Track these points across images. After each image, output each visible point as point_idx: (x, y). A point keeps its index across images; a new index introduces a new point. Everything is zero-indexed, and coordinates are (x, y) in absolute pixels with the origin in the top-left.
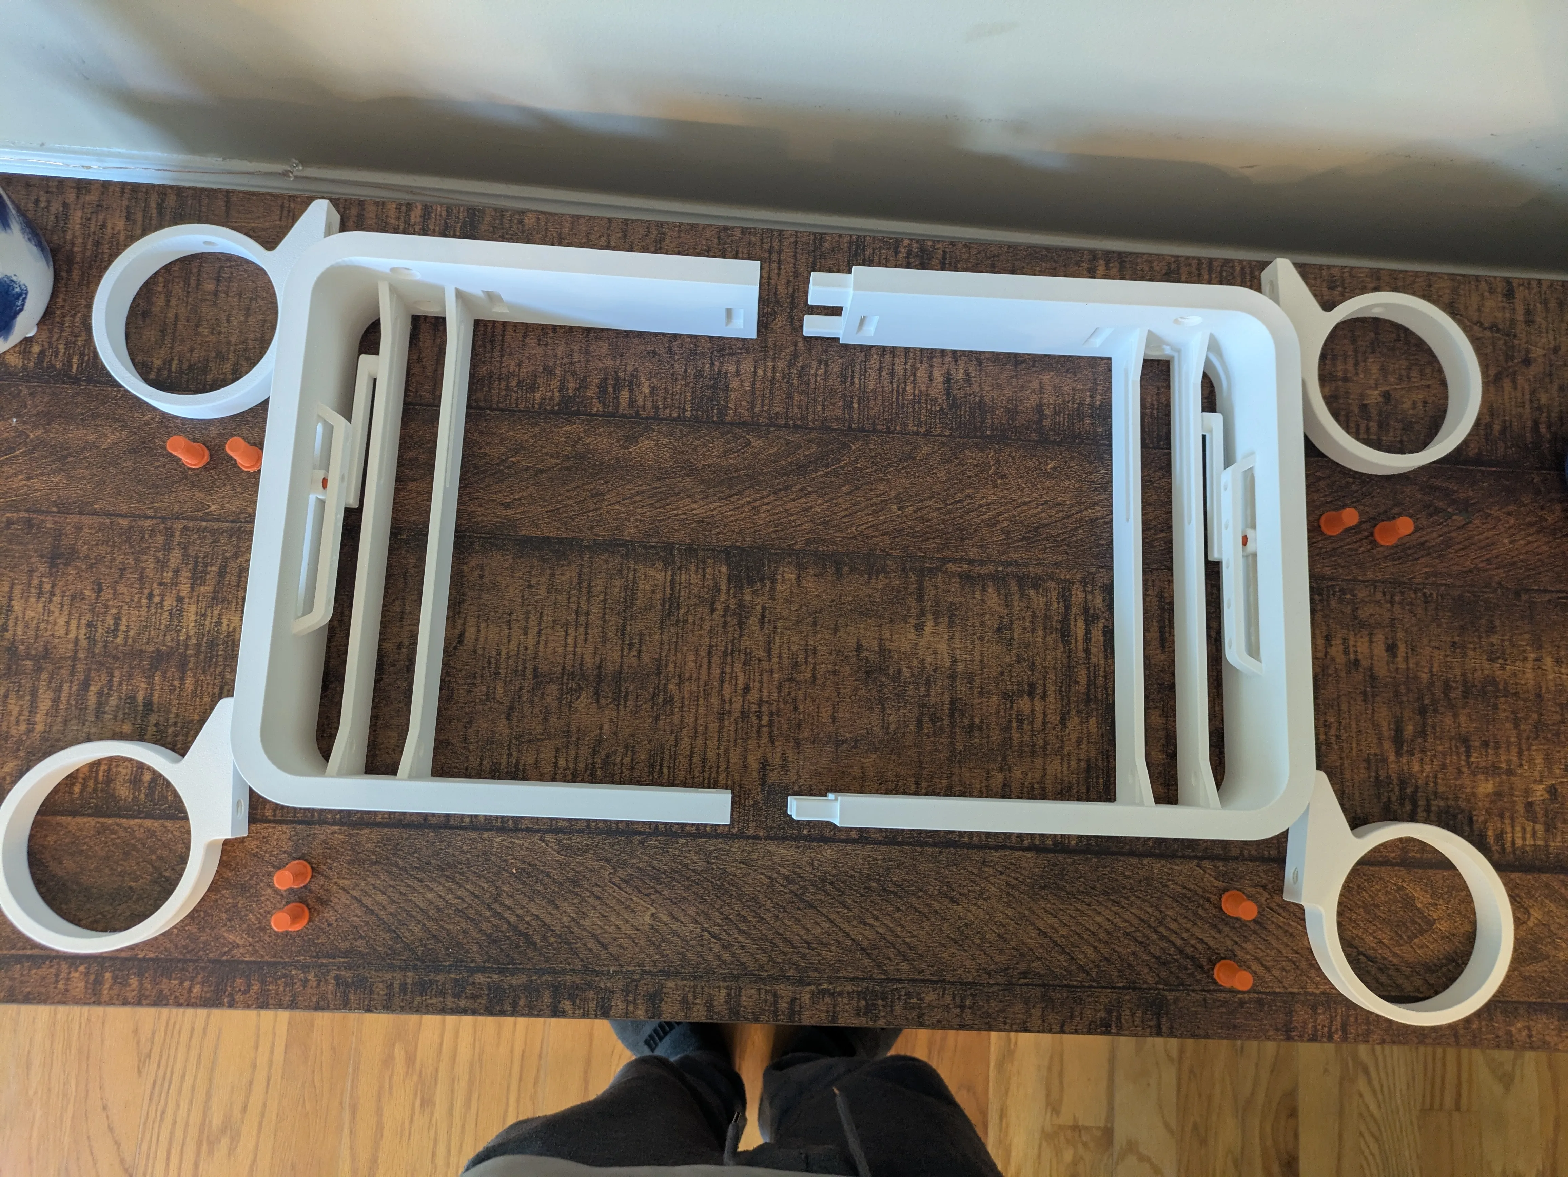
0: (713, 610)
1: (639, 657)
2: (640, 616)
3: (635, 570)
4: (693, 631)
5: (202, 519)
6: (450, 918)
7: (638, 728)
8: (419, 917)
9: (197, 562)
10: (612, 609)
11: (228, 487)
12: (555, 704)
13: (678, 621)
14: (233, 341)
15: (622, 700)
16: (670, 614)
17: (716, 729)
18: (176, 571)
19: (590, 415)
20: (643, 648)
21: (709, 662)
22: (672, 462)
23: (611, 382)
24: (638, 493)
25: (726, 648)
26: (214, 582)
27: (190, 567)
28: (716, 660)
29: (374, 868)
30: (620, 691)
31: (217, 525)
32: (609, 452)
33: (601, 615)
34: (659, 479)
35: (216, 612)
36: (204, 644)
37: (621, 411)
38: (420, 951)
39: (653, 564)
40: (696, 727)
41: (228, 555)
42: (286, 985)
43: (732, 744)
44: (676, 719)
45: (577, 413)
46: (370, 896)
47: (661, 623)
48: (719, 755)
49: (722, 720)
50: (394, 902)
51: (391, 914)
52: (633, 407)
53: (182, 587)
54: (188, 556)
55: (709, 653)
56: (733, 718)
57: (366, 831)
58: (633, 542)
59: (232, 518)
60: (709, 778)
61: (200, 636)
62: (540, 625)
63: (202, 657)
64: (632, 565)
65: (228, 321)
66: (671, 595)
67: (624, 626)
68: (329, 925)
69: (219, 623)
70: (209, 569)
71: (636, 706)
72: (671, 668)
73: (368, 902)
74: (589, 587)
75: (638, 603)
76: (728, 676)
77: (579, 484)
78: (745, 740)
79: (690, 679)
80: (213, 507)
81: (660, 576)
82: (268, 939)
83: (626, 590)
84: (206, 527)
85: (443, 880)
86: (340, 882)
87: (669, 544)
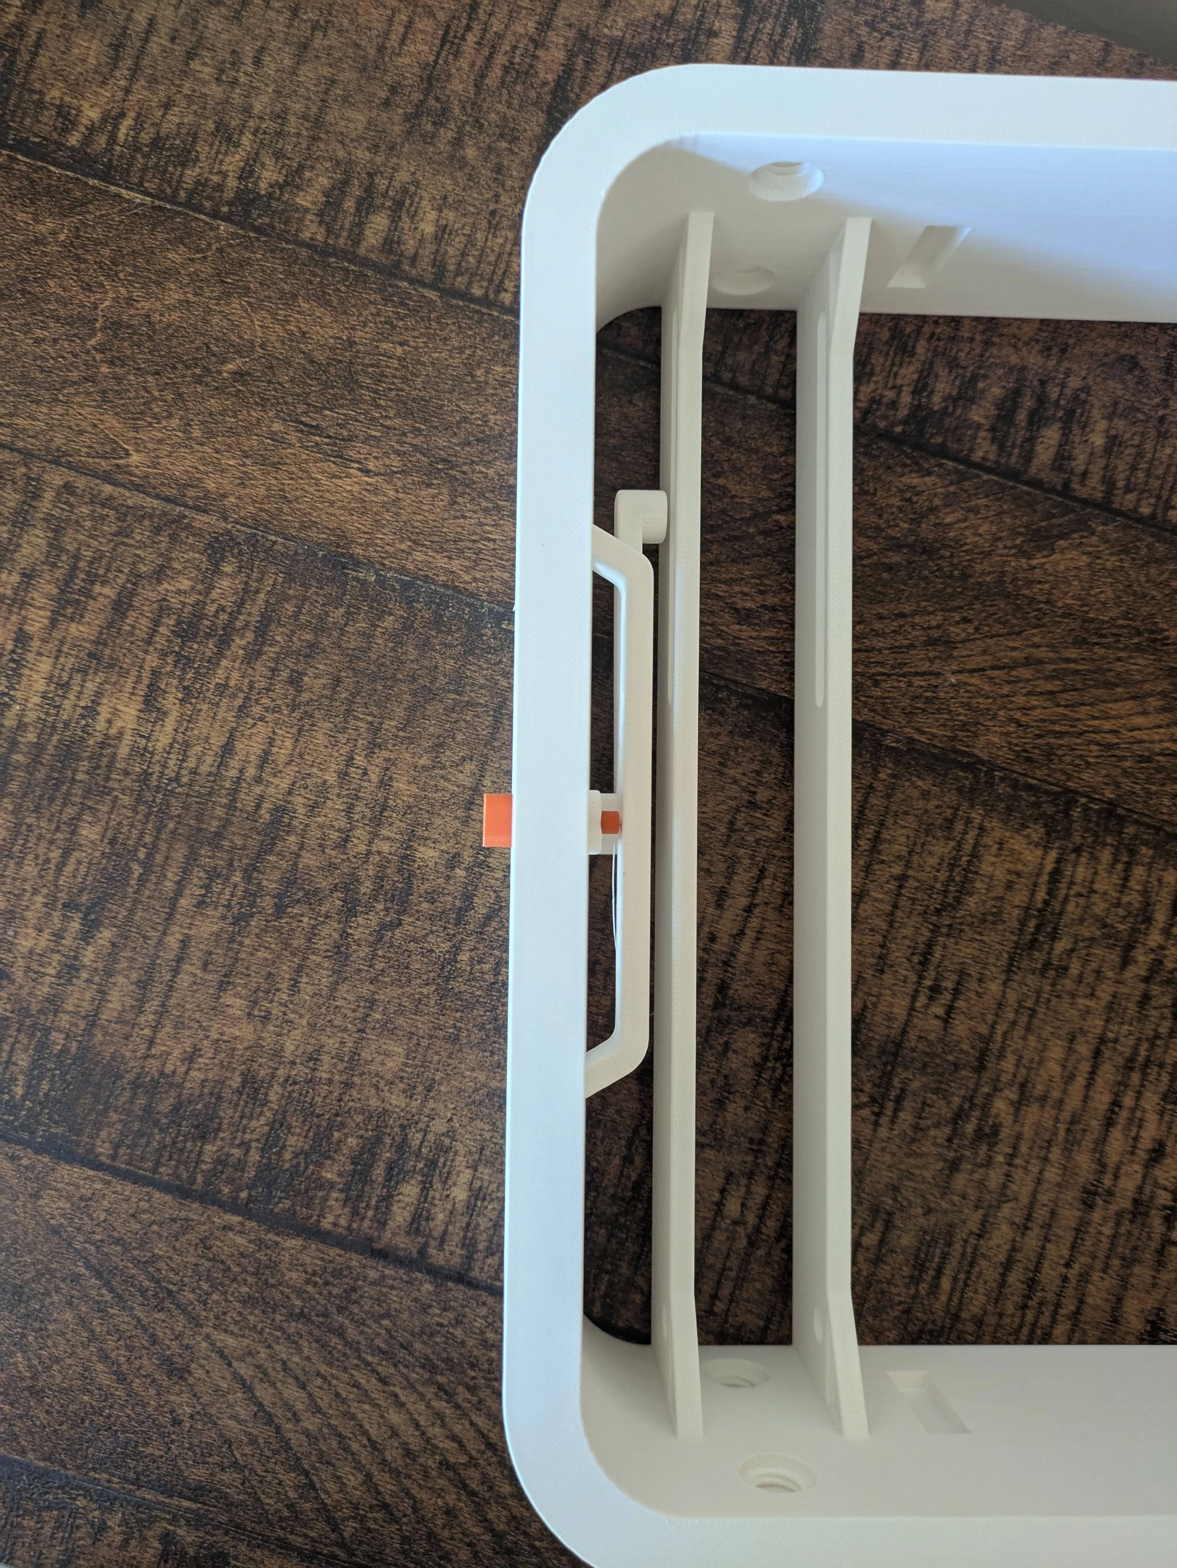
0: (1126, 961)
1: (946, 1019)
2: (969, 933)
3: (981, 828)
4: (1073, 995)
5: (107, 478)
6: (426, 1476)
7: (910, 1176)
8: (365, 1457)
9: (74, 568)
10: (913, 900)
11: (175, 422)
12: (747, 1075)
13: (1047, 965)
14: (258, 108)
15: (890, 1106)
16: (1033, 944)
17: (1073, 1223)
18: (28, 576)
19: (970, 464)
20: (960, 1003)
21: (1093, 1073)
22: (1115, 612)
23: (1028, 402)
24: (1028, 662)
25: (1136, 1049)
26: (100, 620)
27: (59, 573)
28: (1107, 1073)
29: (292, 1327)
30: (889, 1086)
31: (133, 499)
32: (988, 554)
33: (887, 908)
34: (1081, 642)
35: (90, 686)
36: (51, 749)
37: (1033, 471)
38: (349, 1529)
39: (1024, 826)
40: (1031, 1206)
41: (143, 568)
42: (59, 1525)
43: (1099, 1265)
44: (994, 1178)
45: (942, 452)
46: (273, 1385)
47: (1011, 959)
48: (1065, 1279)
49: (1089, 1206)
50: (319, 1410)
51: (307, 1434)
52: (1060, 469)
53: (32, 613)
54: (62, 549)
55: (1097, 1054)
56: (1113, 1208)
57: (293, 1243)
58: (992, 767)
59: (166, 491)
60: (1034, 1325)
61: (47, 728)
62: (754, 892)
63: (41, 774)
64: (976, 816)
65: (257, 62)
66: (1046, 903)
67: (930, 945)
68: (176, 1422)
69: (91, 711)
70: (97, 588)
71: (916, 1128)
72: (1008, 1064)
73: (264, 1393)
74: (877, 837)
75: (971, 902)
76: (1124, 1114)
77: (907, 608)
78: (1128, 1262)
79: (1044, 1098)
80: (135, 458)
81: (1031, 856)
82: (42, 1416)
83: (952, 867)
84: (111, 498)
85: (430, 1392)
86: (219, 1337)
87: (1068, 790)
